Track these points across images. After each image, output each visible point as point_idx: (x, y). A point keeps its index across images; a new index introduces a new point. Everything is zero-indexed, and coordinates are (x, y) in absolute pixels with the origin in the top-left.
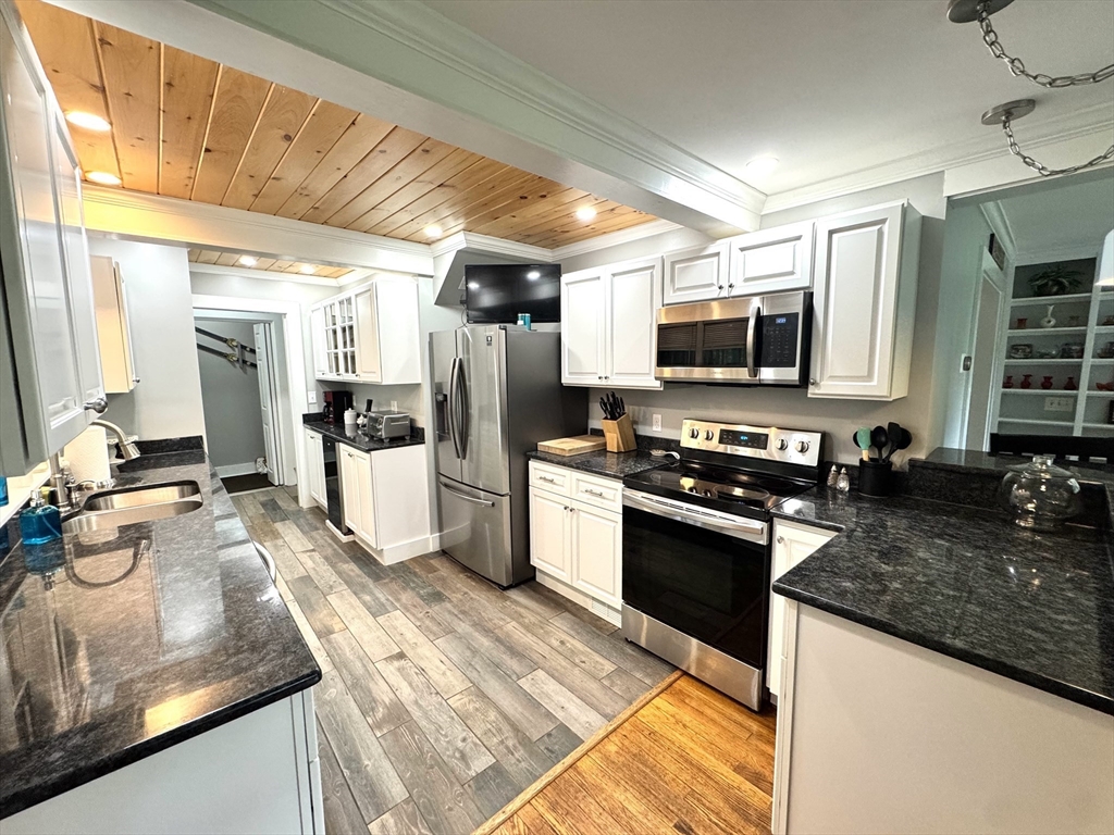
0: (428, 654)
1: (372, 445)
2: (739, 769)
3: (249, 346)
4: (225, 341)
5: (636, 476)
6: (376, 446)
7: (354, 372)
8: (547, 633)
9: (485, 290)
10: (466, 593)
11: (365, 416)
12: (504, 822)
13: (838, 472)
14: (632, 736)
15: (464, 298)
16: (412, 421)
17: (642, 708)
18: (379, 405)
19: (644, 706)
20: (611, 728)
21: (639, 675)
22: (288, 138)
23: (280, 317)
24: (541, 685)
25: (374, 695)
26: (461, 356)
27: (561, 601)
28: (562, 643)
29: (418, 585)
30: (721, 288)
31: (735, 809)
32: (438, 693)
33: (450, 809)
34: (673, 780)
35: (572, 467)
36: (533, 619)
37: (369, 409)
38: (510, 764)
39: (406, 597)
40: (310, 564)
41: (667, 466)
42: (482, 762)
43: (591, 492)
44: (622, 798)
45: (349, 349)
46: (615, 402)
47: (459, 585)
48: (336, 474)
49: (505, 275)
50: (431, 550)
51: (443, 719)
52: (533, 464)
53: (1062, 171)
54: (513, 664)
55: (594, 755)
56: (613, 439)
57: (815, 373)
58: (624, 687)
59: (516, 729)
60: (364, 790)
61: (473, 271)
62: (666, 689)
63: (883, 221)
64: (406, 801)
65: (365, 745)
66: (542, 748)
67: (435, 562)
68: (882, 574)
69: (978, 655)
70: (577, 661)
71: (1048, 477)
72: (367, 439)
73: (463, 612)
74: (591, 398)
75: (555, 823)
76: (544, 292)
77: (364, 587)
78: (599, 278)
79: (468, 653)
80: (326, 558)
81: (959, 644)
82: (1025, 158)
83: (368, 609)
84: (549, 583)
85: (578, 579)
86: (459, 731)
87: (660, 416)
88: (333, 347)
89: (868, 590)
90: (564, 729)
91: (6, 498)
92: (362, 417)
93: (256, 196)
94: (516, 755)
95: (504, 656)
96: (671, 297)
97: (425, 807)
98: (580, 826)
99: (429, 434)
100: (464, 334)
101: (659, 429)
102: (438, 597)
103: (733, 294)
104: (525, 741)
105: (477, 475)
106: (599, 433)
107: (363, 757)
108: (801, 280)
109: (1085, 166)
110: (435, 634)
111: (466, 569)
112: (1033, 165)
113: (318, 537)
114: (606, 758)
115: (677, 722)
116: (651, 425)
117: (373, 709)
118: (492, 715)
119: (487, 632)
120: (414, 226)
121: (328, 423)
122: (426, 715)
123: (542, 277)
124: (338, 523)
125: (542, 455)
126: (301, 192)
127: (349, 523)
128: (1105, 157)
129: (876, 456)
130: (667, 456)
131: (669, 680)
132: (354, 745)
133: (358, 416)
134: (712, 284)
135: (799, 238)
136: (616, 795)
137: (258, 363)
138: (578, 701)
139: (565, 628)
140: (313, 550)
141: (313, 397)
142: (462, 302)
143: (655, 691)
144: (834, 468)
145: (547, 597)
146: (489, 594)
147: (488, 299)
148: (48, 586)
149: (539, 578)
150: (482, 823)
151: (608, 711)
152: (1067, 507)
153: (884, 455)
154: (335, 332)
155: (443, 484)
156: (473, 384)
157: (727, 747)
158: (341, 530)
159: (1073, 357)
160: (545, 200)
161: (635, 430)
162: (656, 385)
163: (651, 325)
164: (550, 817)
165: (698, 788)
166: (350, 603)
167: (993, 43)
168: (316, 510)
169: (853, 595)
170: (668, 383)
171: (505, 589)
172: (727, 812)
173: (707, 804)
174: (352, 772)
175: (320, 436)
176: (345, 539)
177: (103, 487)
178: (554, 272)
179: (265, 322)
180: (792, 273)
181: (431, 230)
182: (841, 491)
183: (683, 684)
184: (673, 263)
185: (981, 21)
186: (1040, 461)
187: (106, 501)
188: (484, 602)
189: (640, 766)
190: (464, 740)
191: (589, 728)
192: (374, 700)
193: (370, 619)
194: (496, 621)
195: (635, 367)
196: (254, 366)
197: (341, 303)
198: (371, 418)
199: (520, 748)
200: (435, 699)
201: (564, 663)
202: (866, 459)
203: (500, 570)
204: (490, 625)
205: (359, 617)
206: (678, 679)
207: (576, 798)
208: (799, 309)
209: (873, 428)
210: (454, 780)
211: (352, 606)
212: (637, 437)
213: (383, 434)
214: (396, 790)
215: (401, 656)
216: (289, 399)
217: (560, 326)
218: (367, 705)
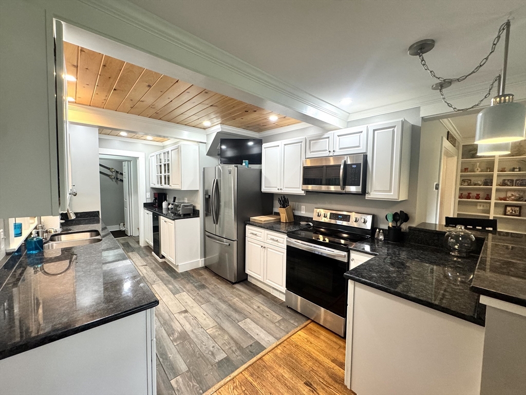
0: (198, 311)
1: (176, 217)
2: (334, 361)
3: (120, 172)
4: (109, 169)
5: (293, 232)
6: (177, 218)
7: (169, 184)
8: (252, 303)
9: (229, 149)
10: (216, 285)
11: (172, 204)
12: (230, 380)
13: (379, 232)
14: (288, 347)
15: (219, 153)
16: (194, 207)
17: (292, 335)
18: (179, 199)
19: (294, 334)
20: (278, 343)
21: (292, 322)
22: (149, 86)
23: (136, 159)
24: (249, 325)
25: (174, 328)
26: (217, 178)
27: (259, 289)
28: (259, 307)
29: (194, 281)
30: (330, 152)
31: (331, 377)
32: (202, 327)
33: (206, 375)
34: (305, 365)
35: (265, 228)
36: (246, 297)
37: (174, 201)
38: (233, 357)
39: (189, 286)
40: (144, 271)
41: (307, 228)
42: (221, 356)
43: (273, 240)
44: (282, 372)
45: (167, 174)
46: (285, 200)
47: (212, 282)
48: (158, 231)
49: (238, 143)
50: (200, 266)
51: (204, 339)
52: (247, 227)
53: (462, 110)
54: (236, 316)
55: (270, 354)
56: (284, 217)
57: (368, 189)
58: (285, 326)
59: (236, 343)
60: (169, 367)
61: (223, 141)
62: (304, 327)
63: (394, 127)
64: (187, 372)
65: (169, 348)
66: (248, 351)
67: (202, 272)
68: (389, 271)
69: (420, 300)
70: (265, 315)
71: (462, 234)
72: (173, 215)
73: (215, 294)
74: (275, 198)
75: (252, 381)
76: (255, 151)
77: (169, 282)
78: (278, 146)
79: (216, 311)
80: (152, 269)
81: (413, 295)
82: (448, 104)
83: (171, 291)
84: (253, 282)
85: (266, 279)
86: (211, 343)
87: (304, 207)
88: (159, 172)
89: (382, 277)
90: (258, 343)
91: (21, 233)
92: (171, 205)
93: (132, 108)
94: (236, 354)
95: (232, 312)
96: (309, 155)
97: (195, 374)
98: (263, 382)
99: (201, 213)
100: (219, 169)
101: (304, 213)
102: (203, 287)
103: (334, 155)
104: (240, 348)
105: (223, 232)
106: (278, 214)
107: (168, 353)
108: (362, 150)
109: (470, 108)
110: (201, 303)
111: (216, 275)
112: (451, 107)
113: (148, 259)
114: (276, 355)
115: (308, 341)
116: (301, 211)
117: (173, 334)
118: (226, 337)
119: (225, 302)
120: (198, 121)
121: (156, 207)
122: (197, 337)
123: (254, 144)
124: (158, 253)
125: (252, 223)
126: (152, 106)
127: (163, 253)
128: (477, 105)
129: (395, 225)
130: (307, 224)
131: (305, 324)
132: (164, 349)
133: (169, 204)
134: (326, 150)
135: (361, 132)
136: (279, 370)
137: (124, 179)
138: (265, 332)
139: (260, 301)
140: (146, 265)
141: (149, 195)
142: (218, 155)
143: (299, 328)
144: (378, 230)
145: (253, 288)
146: (226, 286)
147: (230, 153)
148: (36, 272)
149: (249, 279)
150: (220, 381)
151: (278, 336)
152: (471, 247)
153: (398, 225)
154: (161, 166)
155: (207, 235)
156: (222, 191)
157: (329, 351)
158: (159, 256)
159: (488, 185)
160: (256, 112)
161: (293, 213)
162: (303, 193)
163: (300, 167)
164: (250, 379)
165: (315, 368)
166: (163, 289)
167: (424, 65)
168: (148, 247)
169: (376, 278)
170: (307, 192)
171: (234, 284)
172: (327, 378)
173: (319, 375)
174: (163, 359)
175: (152, 213)
176: (160, 260)
177: (56, 232)
178: (259, 142)
179: (128, 161)
180: (359, 147)
181: (206, 123)
182: (381, 240)
183: (311, 326)
184: (310, 141)
185: (420, 56)
186: (459, 227)
187: (58, 238)
188: (224, 289)
189: (291, 359)
190: (213, 347)
191: (269, 343)
192: (174, 330)
193: (172, 296)
194: (229, 297)
195: (293, 185)
196: (122, 181)
197: (164, 153)
198: (175, 205)
199: (238, 350)
200: (201, 330)
201: (259, 316)
202: (391, 226)
203: (231, 275)
204: (226, 299)
205: (167, 295)
206: (310, 323)
207: (262, 371)
208: (361, 162)
209: (394, 213)
210: (209, 363)
211: (164, 290)
212: (295, 216)
213: (181, 212)
214: (182, 366)
215: (186, 311)
216: (137, 196)
217: (261, 167)
218: (170, 332)
